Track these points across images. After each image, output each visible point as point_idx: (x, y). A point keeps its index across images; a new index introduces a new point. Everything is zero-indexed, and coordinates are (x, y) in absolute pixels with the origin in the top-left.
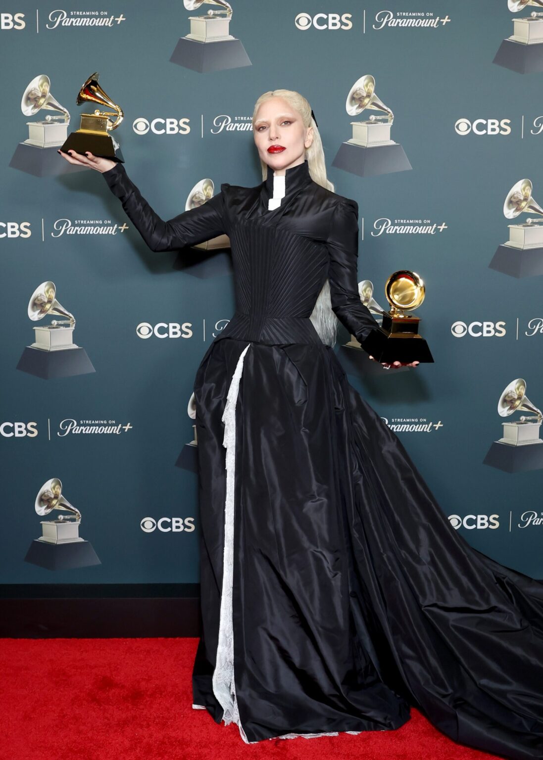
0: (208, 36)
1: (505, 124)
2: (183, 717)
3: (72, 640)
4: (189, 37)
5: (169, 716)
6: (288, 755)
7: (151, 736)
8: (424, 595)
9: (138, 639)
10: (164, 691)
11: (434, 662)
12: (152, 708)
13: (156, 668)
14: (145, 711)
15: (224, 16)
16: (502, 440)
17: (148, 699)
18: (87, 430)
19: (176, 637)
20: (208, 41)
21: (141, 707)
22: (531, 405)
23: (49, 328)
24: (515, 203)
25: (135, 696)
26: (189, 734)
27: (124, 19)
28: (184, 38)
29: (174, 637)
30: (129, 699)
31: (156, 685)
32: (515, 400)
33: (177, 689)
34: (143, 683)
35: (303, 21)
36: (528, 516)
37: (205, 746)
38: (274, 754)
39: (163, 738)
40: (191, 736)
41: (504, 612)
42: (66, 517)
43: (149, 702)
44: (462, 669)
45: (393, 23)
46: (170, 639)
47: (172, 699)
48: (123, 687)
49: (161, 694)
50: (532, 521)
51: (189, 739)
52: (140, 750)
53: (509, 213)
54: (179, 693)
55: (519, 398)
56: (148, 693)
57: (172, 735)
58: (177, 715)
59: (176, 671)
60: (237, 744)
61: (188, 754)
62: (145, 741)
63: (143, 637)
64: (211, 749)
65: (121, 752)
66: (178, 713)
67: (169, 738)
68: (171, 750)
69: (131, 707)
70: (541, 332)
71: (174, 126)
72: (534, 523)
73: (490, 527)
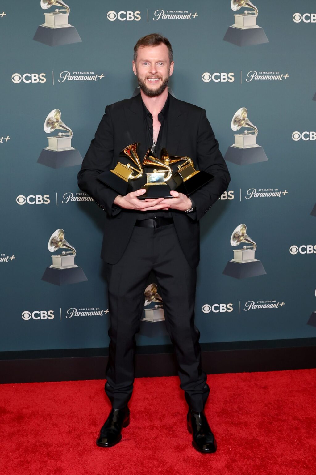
0: (56, 24)
2: (48, 429)
4: (44, 25)
5: (40, 429)
7: (28, 441)
9: (22, 384)
10: (37, 415)
12: (29, 424)
13: (32, 401)
14: (25, 427)
15: (65, 12)
16: (233, 260)
17: (27, 419)
19: (44, 382)
20: (55, 28)
21: (23, 424)
25: (20, 418)
26: (51, 439)
27: (5, 15)
28: (41, 26)
29: (43, 382)
30: (16, 420)
31: (32, 411)
33: (44, 413)
34: (24, 410)
35: (112, 16)
37: (60, 447)
39: (36, 443)
40: (52, 441)
43: (28, 421)
45: (165, 17)
46: (41, 383)
47: (41, 419)
48: (12, 413)
49: (35, 416)
51: (51, 442)
52: (22, 450)
54: (45, 415)
56: (27, 416)
57: (41, 440)
58: (44, 429)
59: (44, 402)
61: (51, 451)
62: (25, 444)
63: (24, 383)
64: (64, 448)
65: (10, 452)
66: (45, 427)
67: (39, 442)
68: (40, 450)
69: (16, 425)
70: (254, 196)
71: (36, 78)
72: (253, 308)
73: (228, 311)
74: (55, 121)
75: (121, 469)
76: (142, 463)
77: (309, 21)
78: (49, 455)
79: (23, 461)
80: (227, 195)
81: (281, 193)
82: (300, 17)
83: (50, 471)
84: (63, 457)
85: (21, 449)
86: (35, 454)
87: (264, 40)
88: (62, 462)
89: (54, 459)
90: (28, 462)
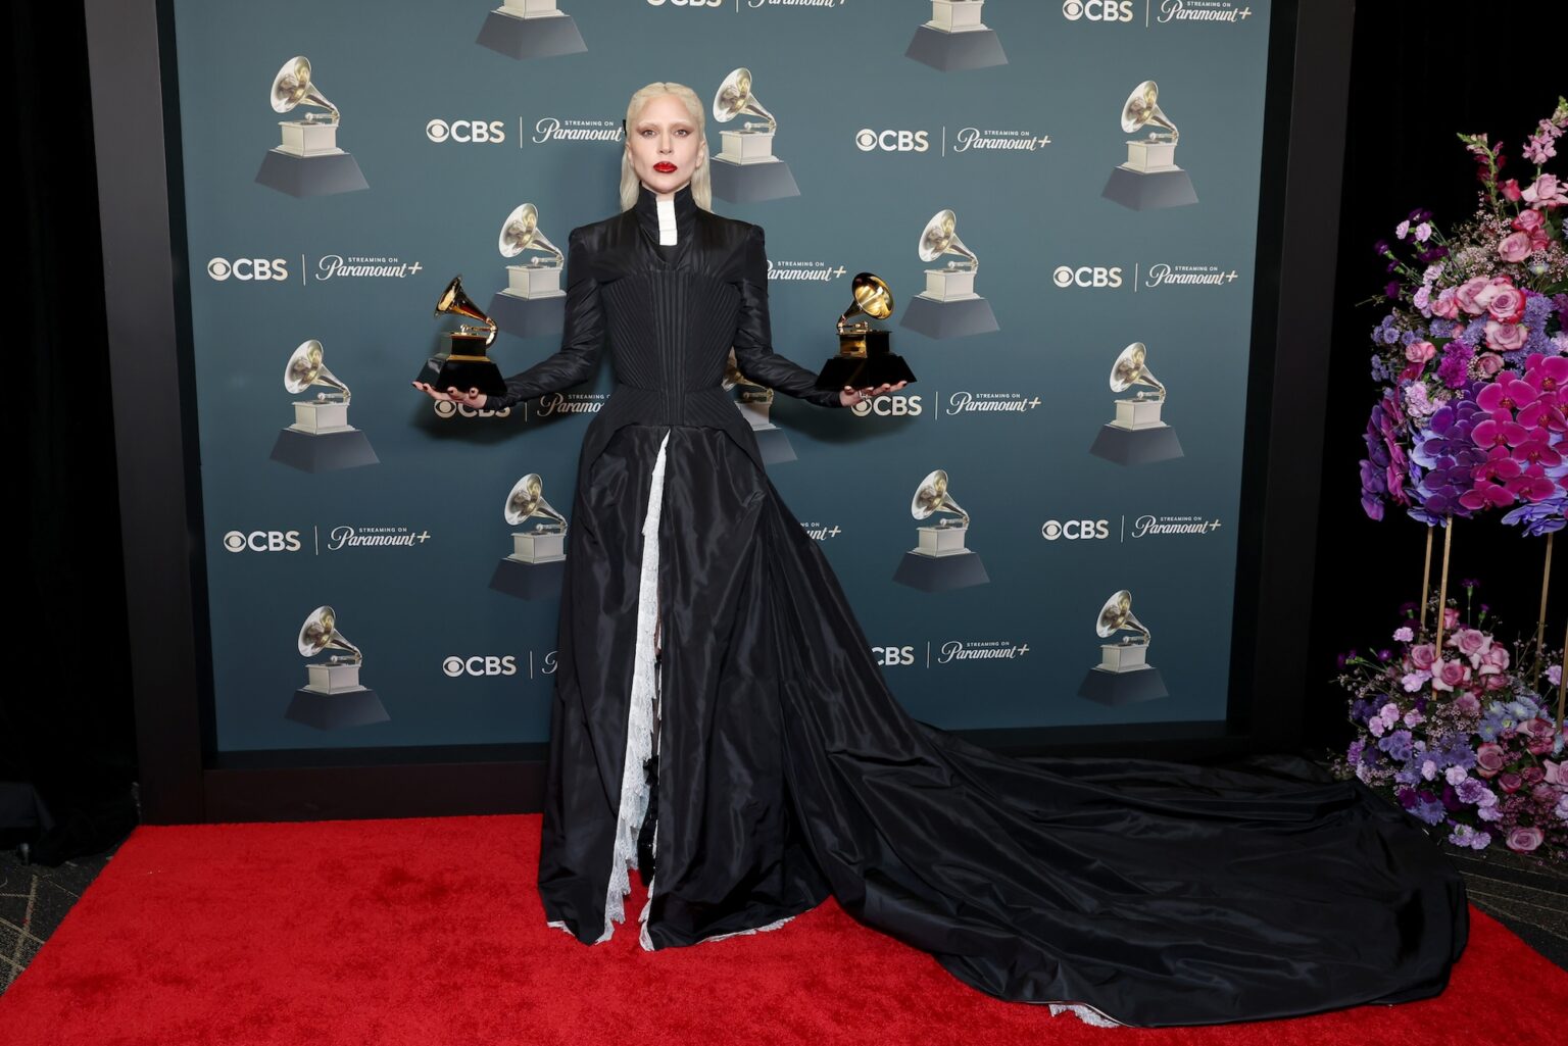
1: (921, 137)
2: (501, 916)
3: (353, 822)
5: (482, 916)
6: (639, 961)
7: (457, 943)
8: (832, 740)
10: (476, 884)
11: (842, 822)
12: (459, 906)
13: (465, 855)
14: (449, 911)
16: (917, 550)
17: (454, 895)
18: (370, 541)
21: (445, 905)
22: (954, 505)
23: (315, 403)
24: (933, 241)
25: (437, 892)
26: (509, 938)
30: (429, 896)
31: (465, 876)
32: (933, 498)
33: (492, 881)
34: (447, 875)
36: (950, 647)
38: (621, 960)
39: (474, 945)
41: (932, 765)
42: (342, 658)
43: (455, 899)
44: (878, 833)
47: (486, 894)
48: (420, 881)
49: (472, 889)
50: (955, 655)
51: (508, 945)
53: (926, 254)
54: (495, 885)
55: (939, 495)
56: (455, 887)
57: (485, 940)
58: (492, 915)
59: (491, 858)
60: (572, 950)
61: (508, 964)
62: (449, 950)
65: (417, 965)
66: (494, 912)
67: (482, 944)
68: (484, 960)
69: (430, 906)
70: (967, 409)
71: (483, 132)
72: (958, 657)
73: (903, 662)
74: (524, 229)
75: (665, 1002)
76: (712, 991)
77: (1099, 17)
78: (505, 973)
79: (446, 985)
80: (907, 405)
81: (1027, 404)
82: (1079, 7)
83: (507, 1007)
84: (535, 978)
85: (441, 960)
86: (473, 969)
87: (997, 57)
88: (534, 986)
89: (515, 981)
90: (456, 987)
